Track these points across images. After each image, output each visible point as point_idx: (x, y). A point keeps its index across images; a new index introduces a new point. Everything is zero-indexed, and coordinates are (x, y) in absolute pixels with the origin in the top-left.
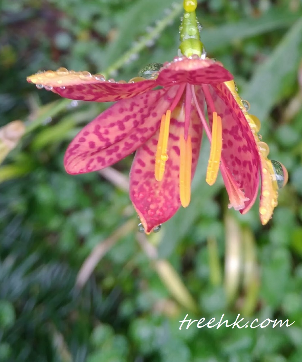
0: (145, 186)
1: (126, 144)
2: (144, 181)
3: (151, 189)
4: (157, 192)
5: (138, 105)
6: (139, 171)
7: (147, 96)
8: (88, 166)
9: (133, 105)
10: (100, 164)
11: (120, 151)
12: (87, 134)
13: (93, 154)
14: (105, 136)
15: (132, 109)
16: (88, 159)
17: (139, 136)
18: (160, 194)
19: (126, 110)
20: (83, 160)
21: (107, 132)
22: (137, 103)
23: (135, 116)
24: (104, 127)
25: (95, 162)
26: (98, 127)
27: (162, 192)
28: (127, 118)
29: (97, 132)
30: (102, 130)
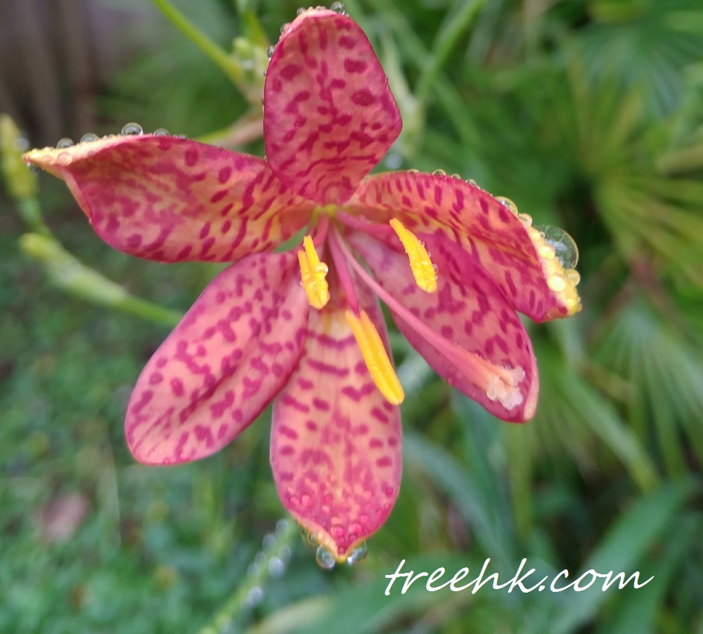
0: (308, 482)
1: (247, 382)
2: (305, 470)
3: (323, 488)
4: (338, 493)
5: (250, 282)
6: (287, 451)
7: (263, 261)
8: (179, 451)
9: (241, 281)
10: (204, 443)
11: (237, 403)
12: (162, 363)
13: (184, 417)
14: (200, 362)
15: (240, 292)
16: (177, 433)
17: (268, 360)
18: (346, 495)
19: (230, 295)
20: (167, 437)
21: (202, 352)
22: (247, 277)
23: (249, 307)
24: (195, 341)
25: (192, 441)
26: (183, 346)
27: (348, 489)
28: (236, 314)
29: (182, 354)
30: (192, 350)
